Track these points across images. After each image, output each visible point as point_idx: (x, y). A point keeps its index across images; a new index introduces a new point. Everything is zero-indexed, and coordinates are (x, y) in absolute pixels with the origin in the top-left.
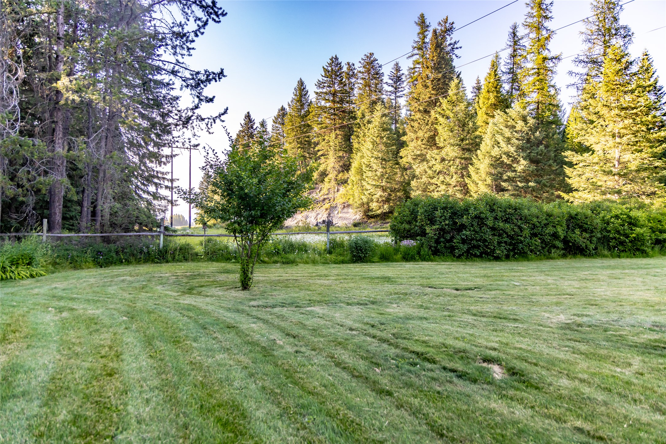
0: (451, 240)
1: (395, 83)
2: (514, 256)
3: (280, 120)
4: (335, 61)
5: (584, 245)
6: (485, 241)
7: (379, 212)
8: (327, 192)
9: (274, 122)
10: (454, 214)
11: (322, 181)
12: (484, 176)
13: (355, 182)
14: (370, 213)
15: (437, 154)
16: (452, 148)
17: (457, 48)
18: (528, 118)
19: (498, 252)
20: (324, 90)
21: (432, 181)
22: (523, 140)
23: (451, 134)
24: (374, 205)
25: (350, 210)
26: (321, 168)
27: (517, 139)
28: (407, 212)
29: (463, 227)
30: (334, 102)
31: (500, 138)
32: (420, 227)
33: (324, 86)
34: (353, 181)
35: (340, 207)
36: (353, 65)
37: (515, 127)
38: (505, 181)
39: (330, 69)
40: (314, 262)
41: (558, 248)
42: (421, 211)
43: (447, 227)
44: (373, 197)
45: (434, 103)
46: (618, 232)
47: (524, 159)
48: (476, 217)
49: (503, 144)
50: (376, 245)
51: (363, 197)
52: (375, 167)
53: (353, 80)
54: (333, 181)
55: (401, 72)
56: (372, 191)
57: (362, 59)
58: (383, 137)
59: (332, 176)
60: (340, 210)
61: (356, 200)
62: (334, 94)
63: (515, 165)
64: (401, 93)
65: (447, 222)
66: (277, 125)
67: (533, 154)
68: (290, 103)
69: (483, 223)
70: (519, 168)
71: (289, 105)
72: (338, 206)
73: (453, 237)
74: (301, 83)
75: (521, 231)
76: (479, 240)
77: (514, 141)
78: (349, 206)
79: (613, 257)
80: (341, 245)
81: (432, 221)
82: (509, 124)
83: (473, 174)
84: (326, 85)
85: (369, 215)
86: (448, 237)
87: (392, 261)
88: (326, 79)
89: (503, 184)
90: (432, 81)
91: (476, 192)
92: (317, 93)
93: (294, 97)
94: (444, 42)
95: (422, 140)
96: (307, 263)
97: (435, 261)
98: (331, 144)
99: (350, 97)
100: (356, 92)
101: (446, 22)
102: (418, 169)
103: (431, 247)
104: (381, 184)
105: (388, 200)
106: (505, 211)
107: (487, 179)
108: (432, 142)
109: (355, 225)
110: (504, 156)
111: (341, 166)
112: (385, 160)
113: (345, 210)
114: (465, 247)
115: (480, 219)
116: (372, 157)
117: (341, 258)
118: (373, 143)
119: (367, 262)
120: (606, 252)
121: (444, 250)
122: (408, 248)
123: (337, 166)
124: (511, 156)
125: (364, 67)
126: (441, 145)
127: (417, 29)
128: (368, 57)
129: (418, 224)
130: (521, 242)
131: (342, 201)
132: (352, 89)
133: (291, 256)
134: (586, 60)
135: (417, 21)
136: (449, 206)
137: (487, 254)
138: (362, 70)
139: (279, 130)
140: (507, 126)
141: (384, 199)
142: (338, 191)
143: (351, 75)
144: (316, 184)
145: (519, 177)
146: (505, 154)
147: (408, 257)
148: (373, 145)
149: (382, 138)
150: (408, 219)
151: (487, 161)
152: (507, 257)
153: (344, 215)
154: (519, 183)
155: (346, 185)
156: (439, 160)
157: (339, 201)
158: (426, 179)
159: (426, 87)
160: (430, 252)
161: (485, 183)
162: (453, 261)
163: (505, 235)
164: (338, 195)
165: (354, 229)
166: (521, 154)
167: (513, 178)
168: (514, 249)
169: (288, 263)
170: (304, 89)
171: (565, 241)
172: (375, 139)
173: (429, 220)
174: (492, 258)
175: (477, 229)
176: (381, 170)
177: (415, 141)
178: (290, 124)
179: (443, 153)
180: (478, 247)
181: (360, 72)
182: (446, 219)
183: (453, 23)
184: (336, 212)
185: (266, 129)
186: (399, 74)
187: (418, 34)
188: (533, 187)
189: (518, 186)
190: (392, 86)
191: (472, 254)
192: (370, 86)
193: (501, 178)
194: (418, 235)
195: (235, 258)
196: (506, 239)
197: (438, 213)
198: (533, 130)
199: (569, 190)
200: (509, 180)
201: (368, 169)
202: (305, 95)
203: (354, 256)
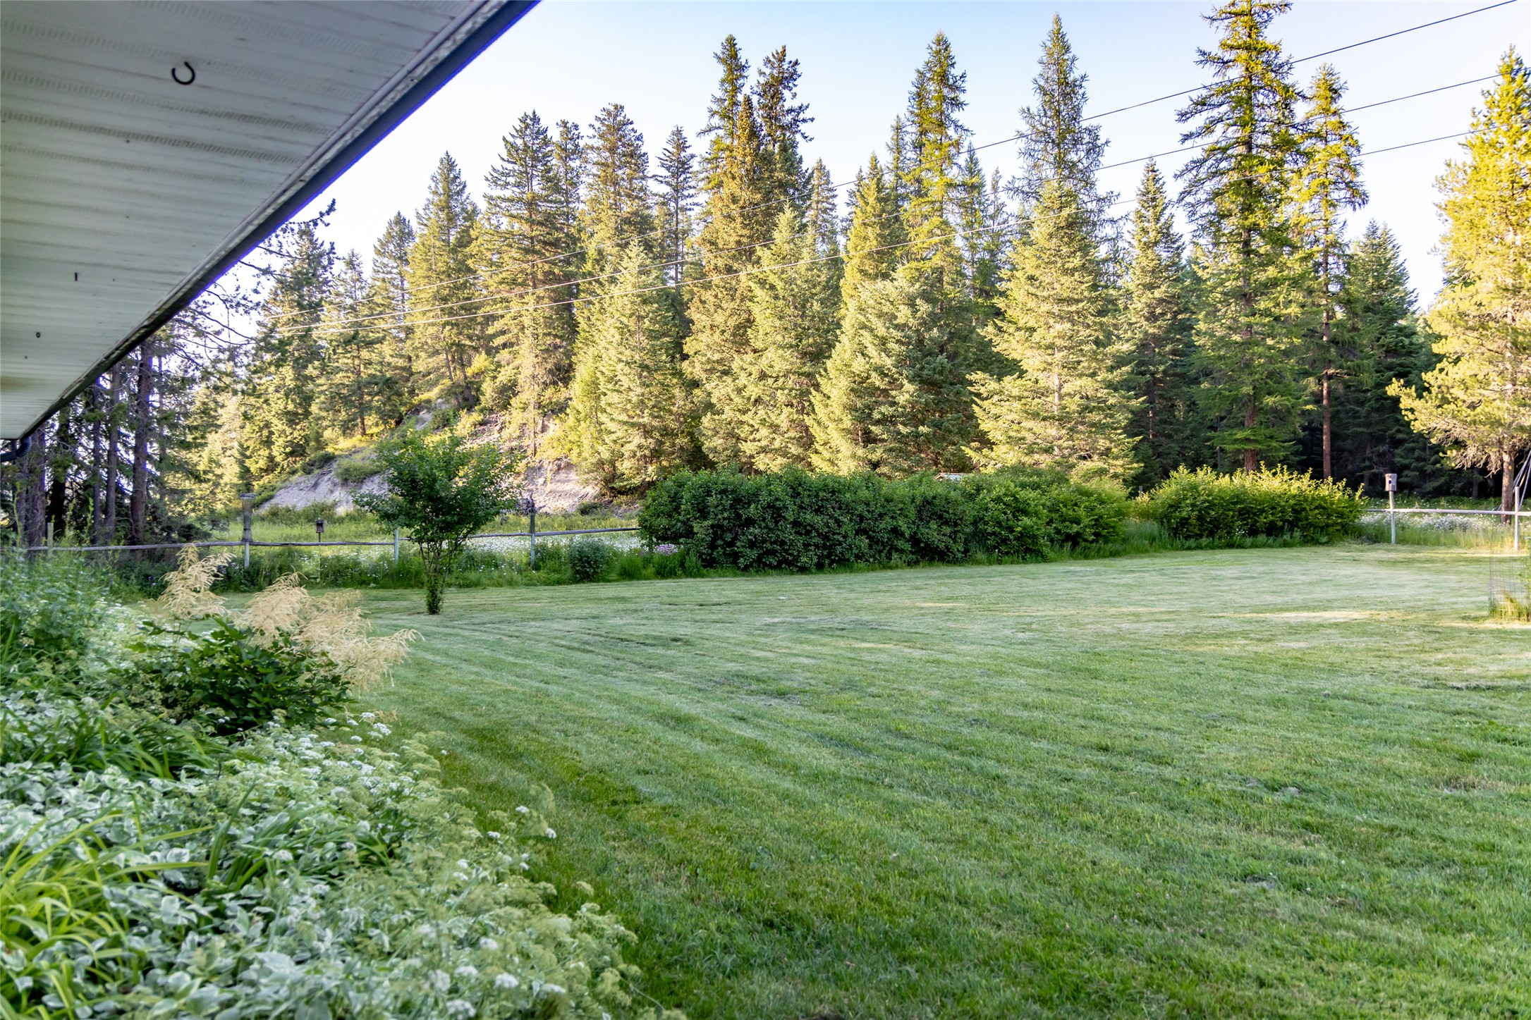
0: (732, 544)
1: (675, 175)
2: (830, 565)
3: (392, 247)
4: (531, 123)
5: (942, 546)
6: (783, 543)
7: (637, 481)
8: (518, 433)
9: (378, 252)
10: (737, 501)
11: (505, 406)
12: (838, 412)
13: (583, 415)
14: (617, 484)
15: (751, 364)
16: (780, 351)
17: (804, 121)
18: (918, 301)
19: (804, 559)
20: (508, 193)
21: (744, 418)
22: (909, 344)
23: (778, 323)
24: (625, 466)
25: (573, 475)
26: (504, 376)
27: (898, 342)
28: (665, 499)
29: (750, 522)
30: (531, 222)
31: (867, 338)
32: (684, 523)
33: (508, 184)
34: (579, 412)
35: (549, 468)
36: (576, 127)
37: (896, 318)
38: (878, 422)
39: (519, 142)
40: (511, 583)
41: (901, 551)
42: (686, 495)
43: (725, 522)
44: (623, 450)
45: (746, 253)
46: (999, 524)
47: (910, 382)
48: (769, 506)
49: (871, 351)
50: (615, 554)
51: (601, 448)
52: (626, 382)
53: (575, 164)
54: (531, 408)
55: (689, 152)
56: (620, 434)
57: (597, 119)
58: (643, 318)
59: (528, 394)
60: (549, 475)
61: (585, 454)
62: (531, 204)
63: (893, 393)
64: (689, 200)
65: (726, 515)
66: (385, 260)
67: (926, 372)
68: (422, 212)
69: (780, 516)
70: (902, 399)
71: (419, 216)
72: (545, 466)
73: (735, 539)
74: (449, 164)
75: (839, 526)
76: (775, 542)
77: (892, 345)
78: (569, 466)
79: (990, 563)
80: (554, 554)
81: (703, 513)
82: (885, 310)
83: (818, 407)
84: (511, 180)
85: (614, 487)
86: (729, 537)
87: (639, 579)
88: (510, 166)
89: (873, 428)
90: (742, 208)
91: (825, 444)
92: (490, 199)
93: (431, 197)
94: (777, 104)
95: (723, 332)
96: (499, 585)
97: (707, 576)
98: (527, 321)
99: (568, 202)
100: (582, 191)
101: (781, 60)
102: (718, 390)
103: (701, 555)
104: (641, 420)
105: (656, 454)
106: (817, 496)
107: (846, 419)
108: (740, 336)
109: (585, 511)
110: (874, 374)
111: (550, 371)
112: (647, 367)
113: (562, 475)
114: (753, 554)
115: (775, 510)
116: (620, 361)
117: (556, 576)
118: (623, 329)
119: (598, 581)
120: (980, 556)
121: (722, 559)
122: (665, 558)
123: (540, 372)
124: (886, 375)
125: (601, 136)
126: (759, 345)
127: (720, 71)
128: (609, 114)
129: (681, 518)
130: (840, 544)
131: (553, 454)
132: (574, 185)
133: (472, 575)
134: (1026, 189)
135: (719, 54)
136: (730, 488)
137: (789, 564)
138: (598, 143)
139: (390, 273)
140: (880, 315)
141: (647, 452)
142: (544, 429)
143: (571, 149)
144: (491, 411)
145: (903, 415)
146: (875, 370)
147: (665, 572)
148: (622, 334)
149: (640, 318)
150: (666, 509)
151: (844, 383)
152: (820, 567)
153: (561, 487)
154: (900, 427)
155: (563, 416)
156: (756, 374)
157: (548, 455)
158: (731, 413)
159: (730, 218)
160: (699, 563)
161: (841, 426)
162: (736, 575)
163: (814, 534)
164: (543, 439)
165: (580, 520)
166: (905, 372)
167: (893, 416)
168: (830, 554)
169: (468, 586)
170: (456, 178)
171: (914, 540)
172: (625, 320)
173: (699, 511)
174: (795, 569)
175: (772, 525)
176: (639, 390)
177: (708, 332)
178: (425, 265)
179: (763, 363)
180: (773, 553)
181: (592, 148)
182: (725, 510)
183: (796, 63)
184: (541, 481)
185: (360, 273)
186: (683, 154)
187: (723, 81)
188: (926, 435)
189: (899, 433)
190: (668, 183)
191: (765, 564)
192: (616, 184)
193: (870, 415)
194: (681, 536)
195: (375, 580)
196: (816, 540)
197: (712, 501)
198: (927, 324)
199: (985, 442)
200: (884, 421)
201: (610, 386)
202: (460, 193)
203: (578, 572)
